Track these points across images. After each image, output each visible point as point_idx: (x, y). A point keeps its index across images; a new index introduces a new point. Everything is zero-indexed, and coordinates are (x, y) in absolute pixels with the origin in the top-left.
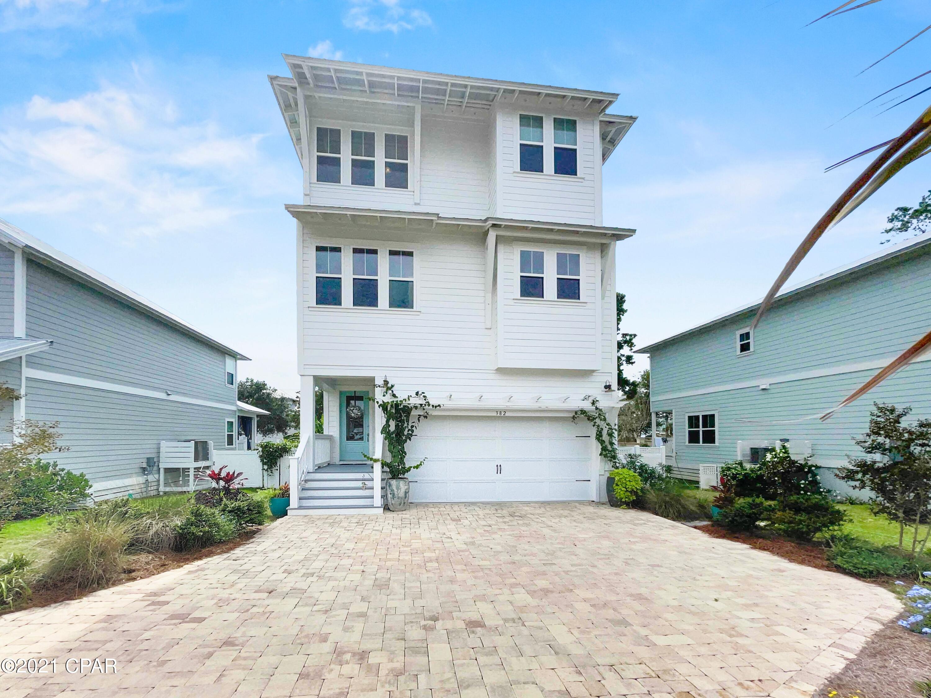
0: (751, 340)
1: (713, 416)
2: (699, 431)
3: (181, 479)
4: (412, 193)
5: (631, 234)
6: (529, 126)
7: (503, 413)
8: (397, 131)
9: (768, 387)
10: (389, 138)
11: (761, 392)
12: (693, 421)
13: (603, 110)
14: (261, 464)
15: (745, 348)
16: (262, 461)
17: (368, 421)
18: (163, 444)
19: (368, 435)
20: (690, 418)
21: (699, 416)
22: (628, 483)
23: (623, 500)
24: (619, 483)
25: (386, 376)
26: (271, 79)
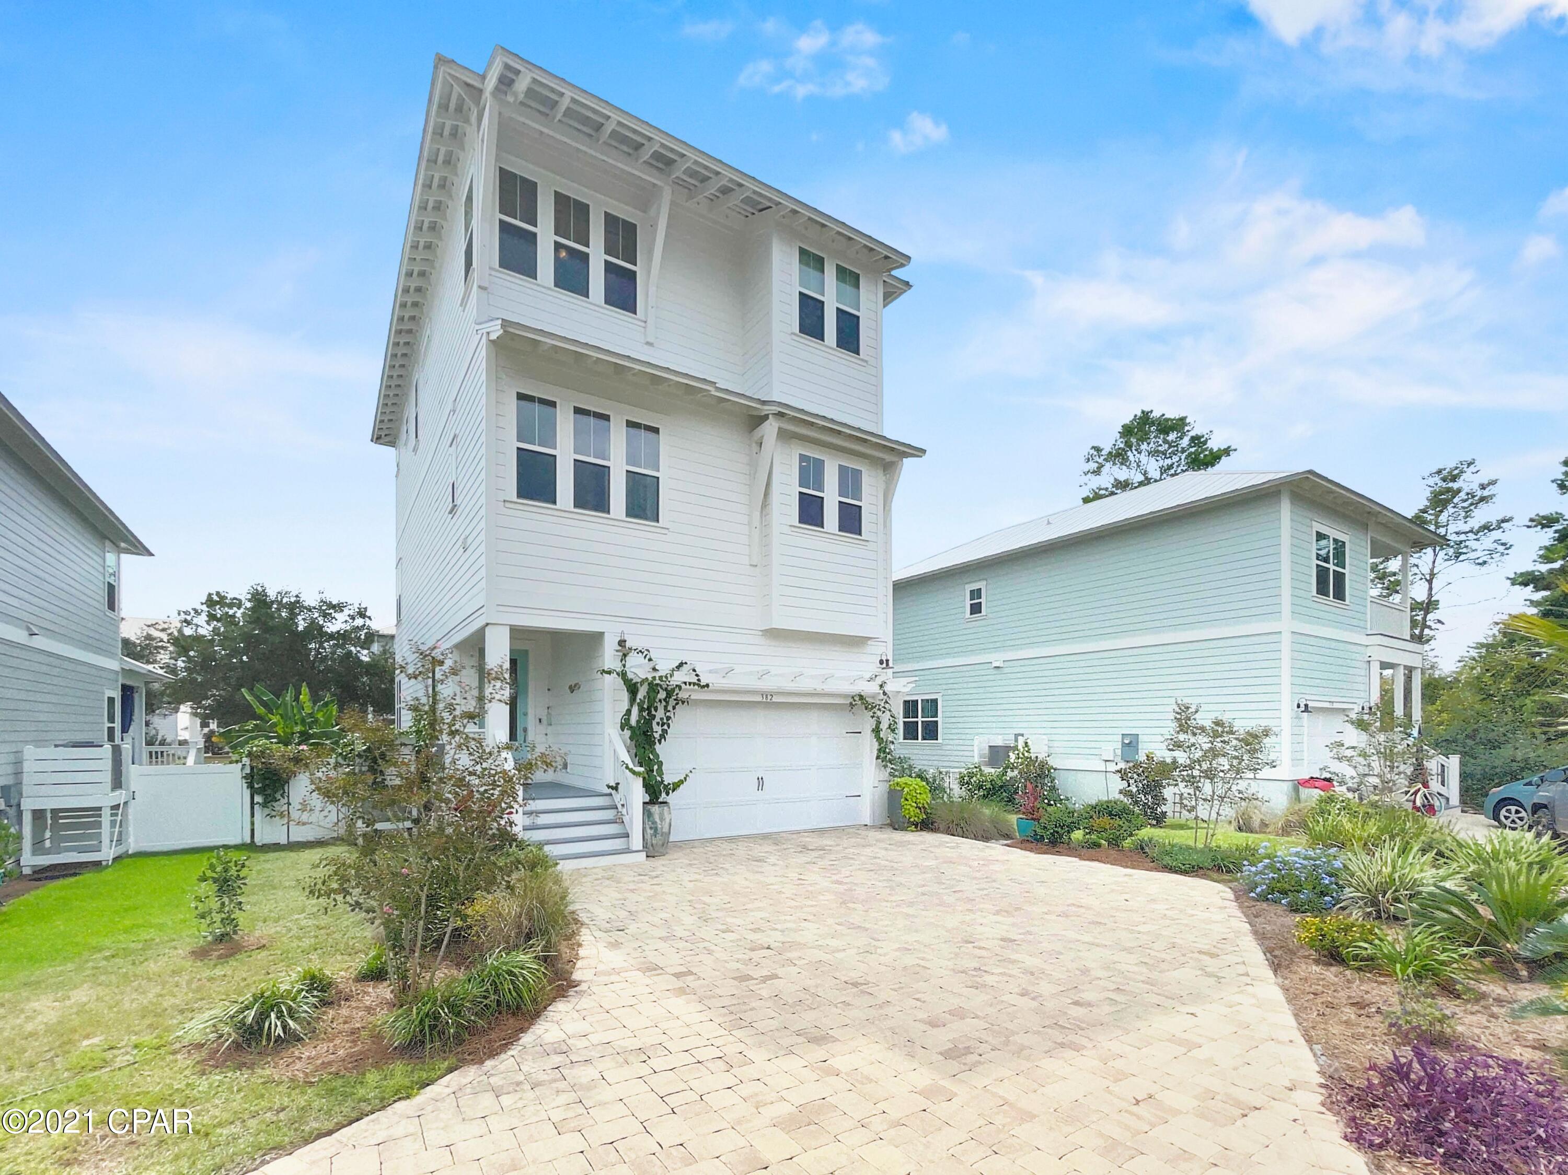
0: (983, 600)
1: (935, 702)
2: (917, 722)
3: (48, 834)
4: (643, 324)
5: (920, 454)
6: (808, 265)
7: (769, 697)
8: (624, 212)
9: (1002, 665)
10: (611, 221)
11: (995, 672)
12: (910, 707)
13: (889, 270)
14: (247, 793)
15: (976, 609)
16: (251, 786)
17: (526, 704)
18: (30, 751)
19: (525, 730)
20: (906, 703)
21: (917, 701)
22: (918, 796)
23: (912, 820)
24: (908, 797)
25: (622, 632)
26: (440, 59)
